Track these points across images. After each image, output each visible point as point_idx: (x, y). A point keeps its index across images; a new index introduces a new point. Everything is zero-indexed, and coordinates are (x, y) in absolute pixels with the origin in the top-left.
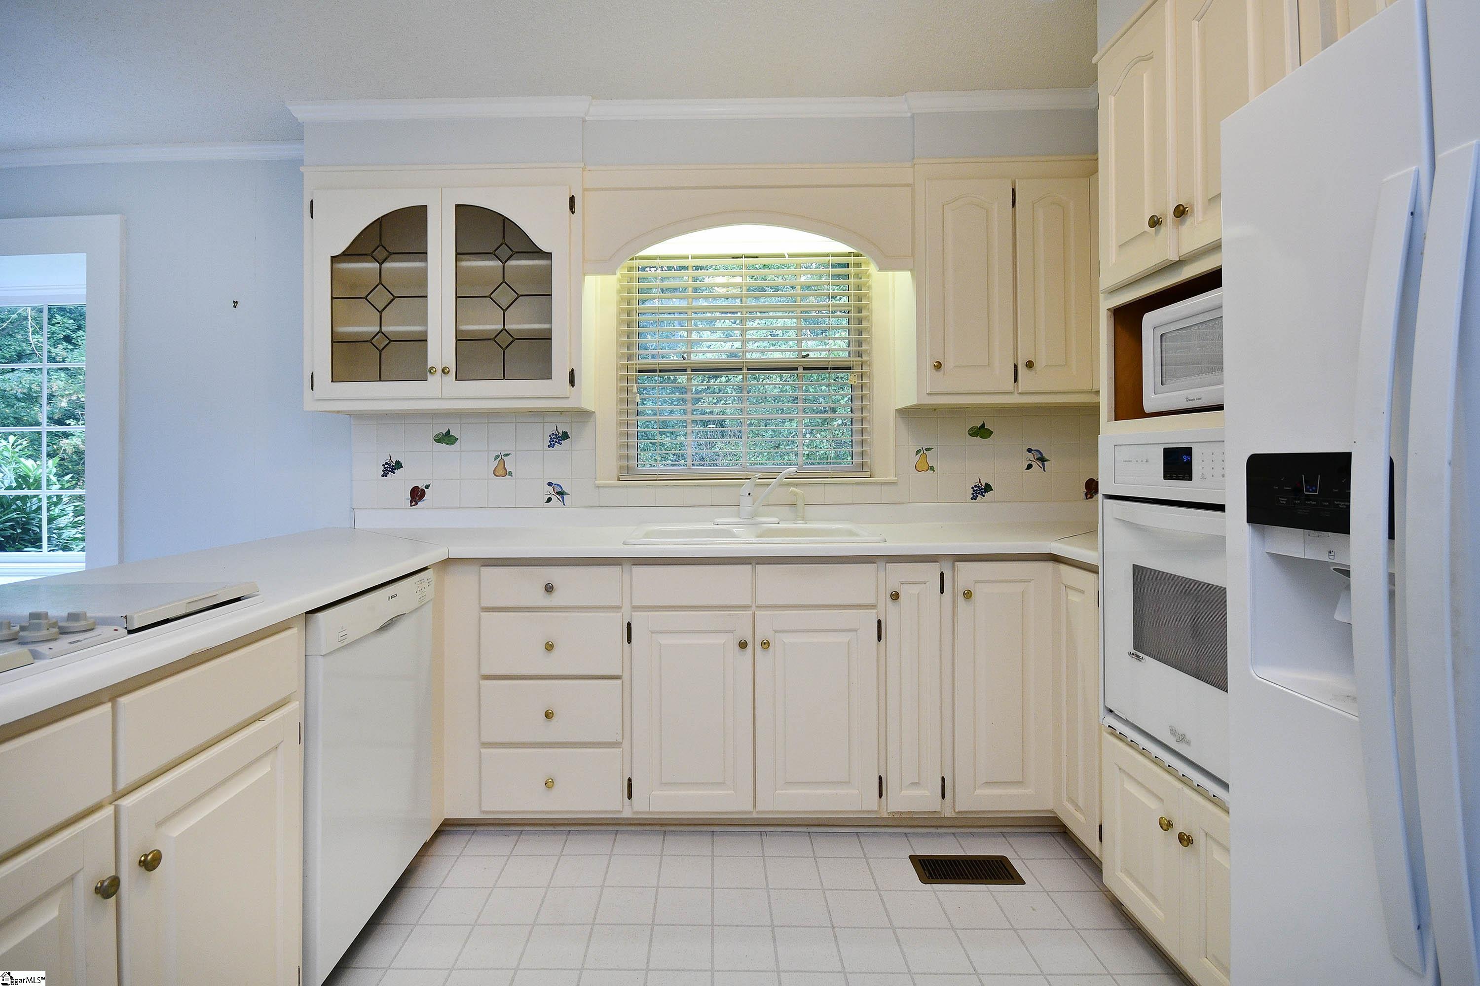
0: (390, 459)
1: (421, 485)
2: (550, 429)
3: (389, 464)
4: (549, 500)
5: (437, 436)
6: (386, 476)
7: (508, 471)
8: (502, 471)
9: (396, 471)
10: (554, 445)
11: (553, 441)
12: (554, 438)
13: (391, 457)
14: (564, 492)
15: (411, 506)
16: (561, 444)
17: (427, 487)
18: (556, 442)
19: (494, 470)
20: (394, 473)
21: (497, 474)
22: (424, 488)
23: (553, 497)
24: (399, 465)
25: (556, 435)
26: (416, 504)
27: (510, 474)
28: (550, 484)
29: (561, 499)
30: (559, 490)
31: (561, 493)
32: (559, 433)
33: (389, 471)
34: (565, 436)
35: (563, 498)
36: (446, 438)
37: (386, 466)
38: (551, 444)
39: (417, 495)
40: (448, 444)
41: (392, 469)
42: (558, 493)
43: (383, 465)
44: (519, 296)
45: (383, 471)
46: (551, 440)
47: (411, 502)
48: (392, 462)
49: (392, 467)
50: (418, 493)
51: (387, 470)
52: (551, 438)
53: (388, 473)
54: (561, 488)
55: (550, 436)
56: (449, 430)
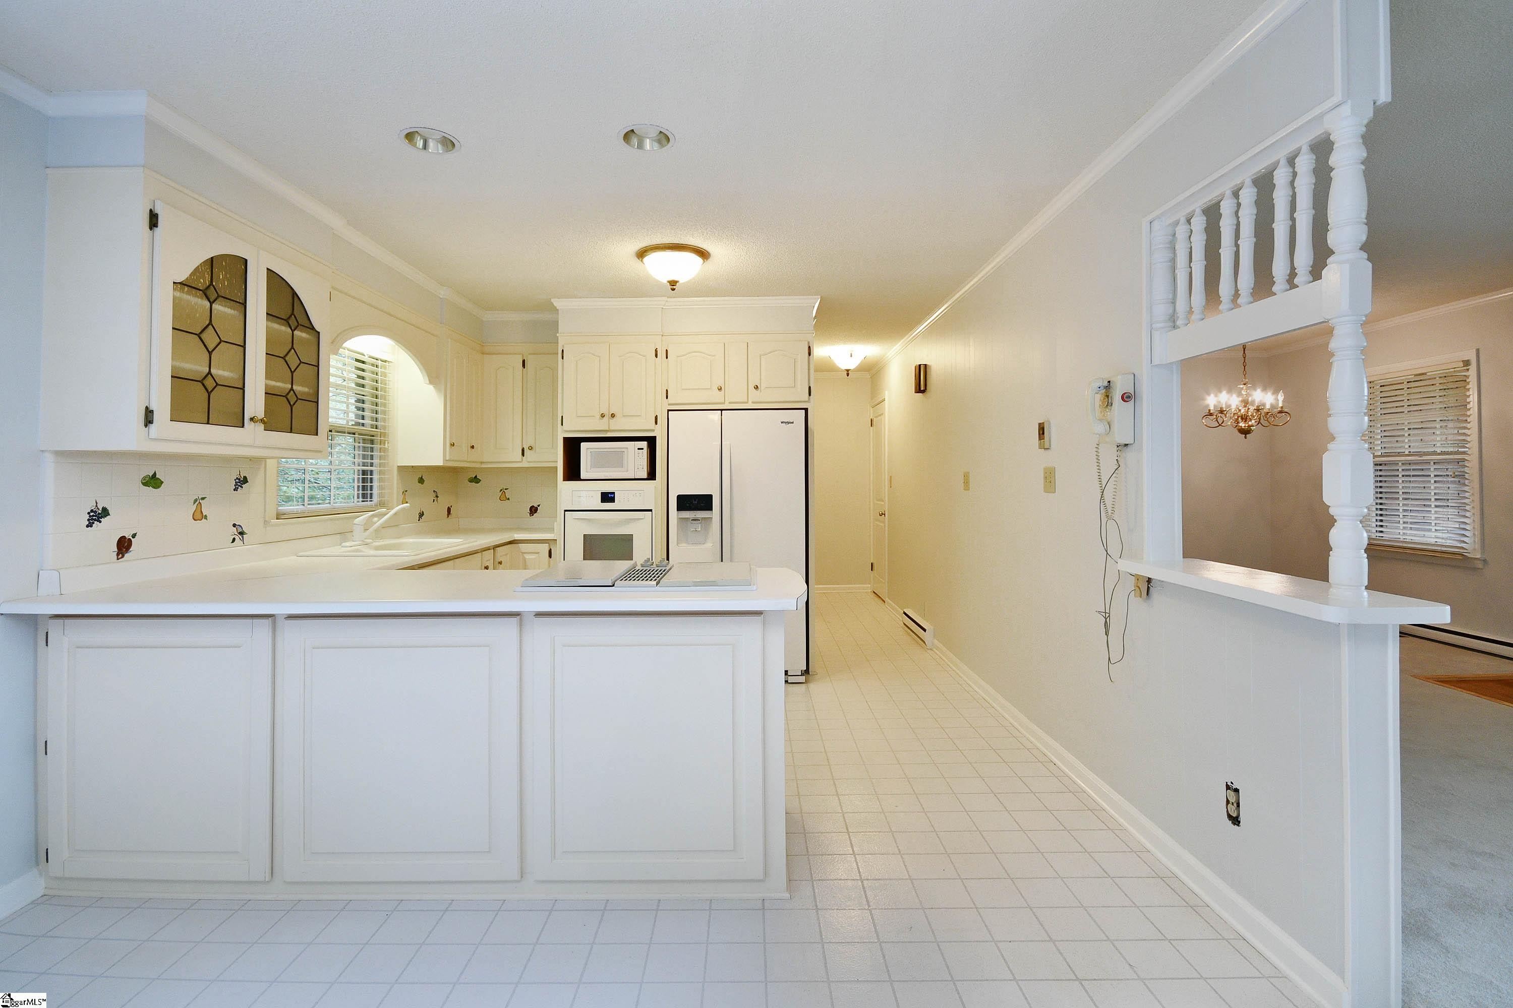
0: (96, 506)
1: (128, 535)
2: (234, 474)
3: (95, 512)
4: (234, 540)
5: (144, 478)
7: (204, 515)
8: (198, 516)
9: (104, 520)
10: (238, 488)
11: (237, 485)
12: (238, 482)
13: (97, 503)
14: (244, 532)
15: (118, 559)
16: (242, 487)
17: (134, 536)
18: (239, 486)
19: (194, 514)
20: (100, 522)
21: (195, 518)
22: (131, 538)
23: (238, 537)
24: (105, 512)
25: (238, 479)
26: (123, 557)
27: (206, 517)
28: (234, 525)
29: (241, 538)
30: (240, 530)
32: (240, 477)
33: (95, 520)
34: (244, 480)
35: (243, 537)
36: (153, 481)
37: (92, 514)
38: (234, 487)
39: (124, 546)
40: (154, 488)
42: (242, 533)
43: (88, 514)
45: (88, 520)
47: (118, 555)
48: (99, 509)
49: (97, 516)
50: (124, 544)
51: (91, 520)
52: (236, 482)
53: (93, 523)
54: (242, 528)
55: (235, 480)
56: (155, 472)
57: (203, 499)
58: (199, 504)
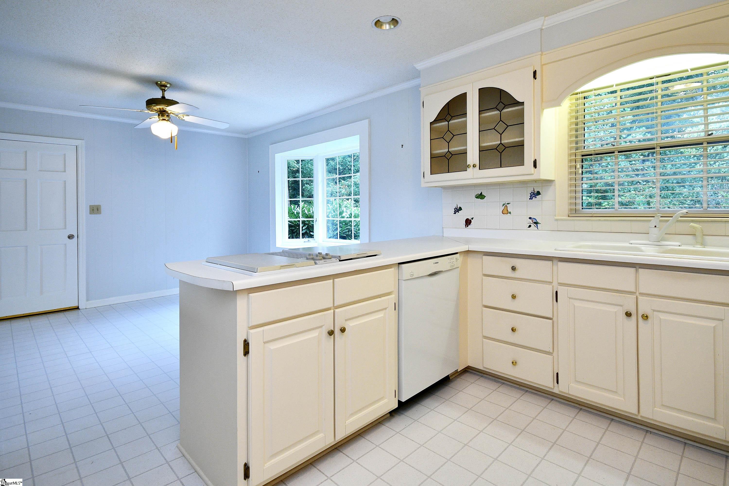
1: (470, 218)
2: (530, 190)
3: (457, 209)
4: (530, 226)
5: (476, 195)
6: (455, 214)
7: (509, 211)
8: (506, 212)
9: (459, 211)
10: (532, 198)
12: (532, 195)
13: (457, 205)
14: (538, 222)
15: (466, 227)
16: (536, 197)
17: (472, 219)
18: (533, 196)
19: (502, 211)
20: (459, 212)
21: (504, 213)
23: (532, 225)
24: (460, 209)
25: (534, 193)
26: (468, 226)
27: (510, 213)
28: (530, 218)
29: (536, 226)
30: (535, 221)
31: (536, 223)
32: (535, 192)
33: (457, 211)
34: (539, 193)
35: (537, 226)
36: (481, 196)
37: (455, 209)
38: (531, 198)
39: (468, 222)
40: (481, 199)
41: (458, 211)
42: (535, 223)
43: (454, 209)
44: (508, 126)
45: (454, 211)
46: (531, 196)
47: (466, 226)
48: (458, 207)
49: (458, 210)
51: (456, 211)
52: (531, 195)
53: (456, 213)
54: (536, 220)
55: (530, 194)
56: (482, 192)
57: (508, 204)
58: (506, 207)
